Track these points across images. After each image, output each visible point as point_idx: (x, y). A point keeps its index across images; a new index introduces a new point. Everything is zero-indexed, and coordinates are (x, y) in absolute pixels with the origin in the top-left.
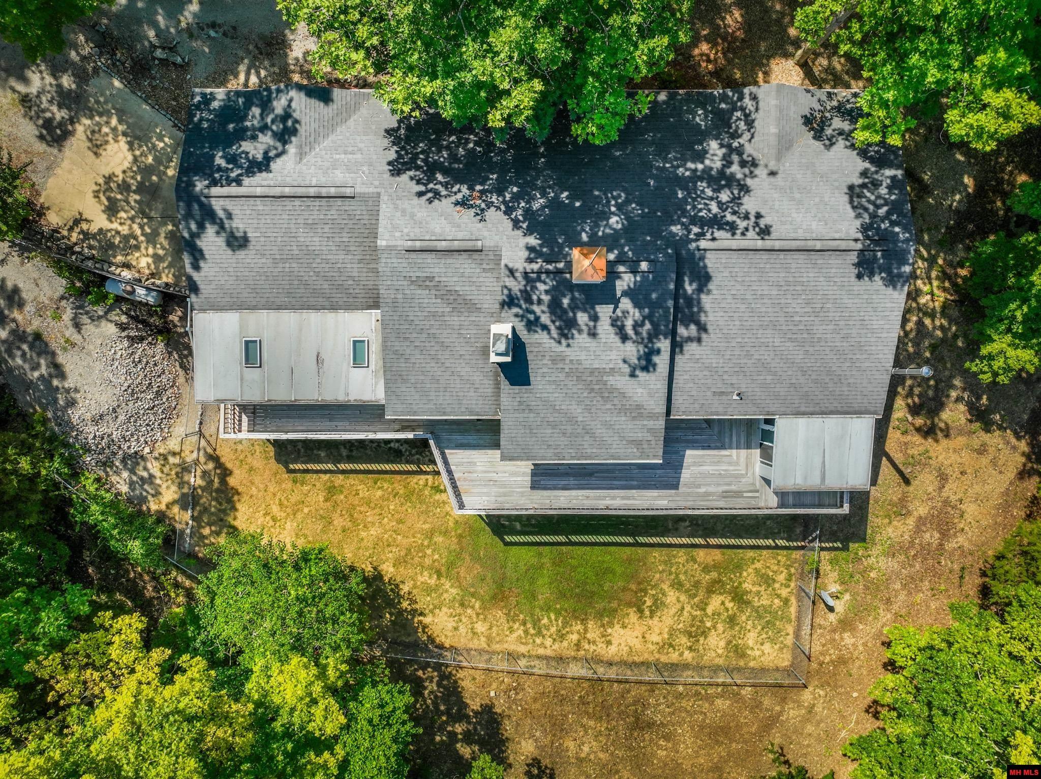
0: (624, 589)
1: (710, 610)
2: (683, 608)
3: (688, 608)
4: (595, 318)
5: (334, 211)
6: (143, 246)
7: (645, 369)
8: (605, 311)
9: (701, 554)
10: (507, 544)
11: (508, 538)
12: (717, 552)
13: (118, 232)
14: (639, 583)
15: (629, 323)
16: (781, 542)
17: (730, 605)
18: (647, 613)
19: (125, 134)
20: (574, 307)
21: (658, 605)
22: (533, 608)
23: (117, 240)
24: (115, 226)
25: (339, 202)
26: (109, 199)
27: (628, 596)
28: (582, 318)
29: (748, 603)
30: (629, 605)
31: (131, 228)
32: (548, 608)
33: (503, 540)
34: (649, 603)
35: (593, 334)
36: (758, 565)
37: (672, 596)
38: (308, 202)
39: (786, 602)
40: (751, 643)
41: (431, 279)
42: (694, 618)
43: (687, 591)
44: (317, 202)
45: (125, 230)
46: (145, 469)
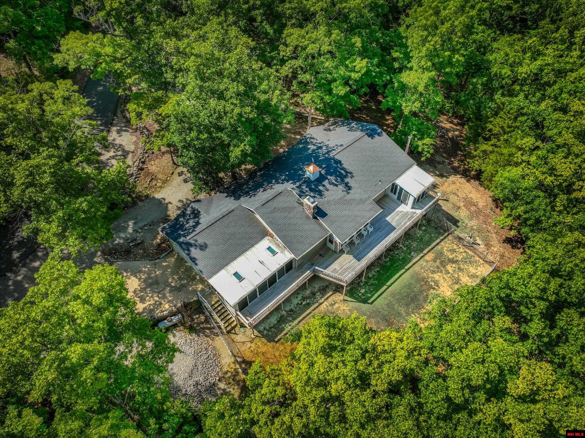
0: (422, 286)
1: (451, 272)
2: (444, 278)
3: (445, 276)
4: (324, 186)
5: (231, 217)
6: (163, 302)
7: (350, 189)
8: (326, 183)
9: (427, 258)
10: (371, 303)
11: (370, 301)
12: (430, 254)
13: (150, 305)
14: (423, 281)
15: (334, 181)
16: (441, 238)
17: (454, 265)
18: (437, 288)
19: (131, 275)
20: (317, 187)
21: (437, 283)
22: (404, 318)
23: (152, 307)
24: (148, 303)
25: (231, 214)
26: (139, 297)
27: (425, 287)
28: (321, 188)
29: (457, 261)
30: (429, 290)
31: (154, 300)
32: (408, 314)
33: (369, 303)
34: (433, 284)
35: (327, 190)
36: (445, 249)
37: (436, 276)
38: (222, 220)
39: (465, 252)
40: (474, 271)
41: (275, 208)
42: (450, 277)
43: (438, 272)
44: (224, 218)
45: (152, 302)
46: (219, 389)
